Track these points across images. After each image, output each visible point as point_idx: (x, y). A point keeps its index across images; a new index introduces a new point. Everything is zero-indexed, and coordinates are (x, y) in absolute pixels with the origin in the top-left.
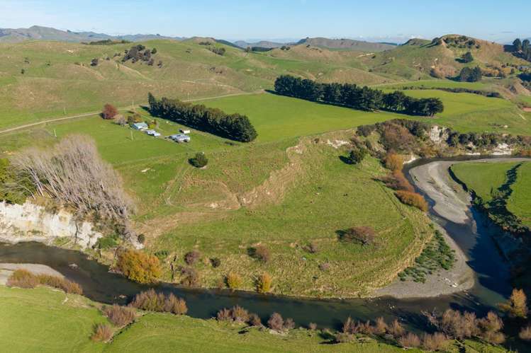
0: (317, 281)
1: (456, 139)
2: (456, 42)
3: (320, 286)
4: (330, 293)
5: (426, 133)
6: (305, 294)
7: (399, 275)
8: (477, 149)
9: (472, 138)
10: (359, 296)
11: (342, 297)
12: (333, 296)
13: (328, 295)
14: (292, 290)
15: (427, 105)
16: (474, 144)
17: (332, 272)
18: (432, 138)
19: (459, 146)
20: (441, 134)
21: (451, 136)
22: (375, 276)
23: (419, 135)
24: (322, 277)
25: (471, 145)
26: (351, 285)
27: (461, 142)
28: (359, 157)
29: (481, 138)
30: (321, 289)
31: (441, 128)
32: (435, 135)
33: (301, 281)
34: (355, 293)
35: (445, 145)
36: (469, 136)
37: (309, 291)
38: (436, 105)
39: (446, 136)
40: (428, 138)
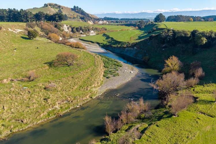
0: (49, 101)
1: (75, 30)
2: (54, 6)
3: (54, 104)
4: (66, 106)
5: (61, 28)
6: (42, 118)
7: (104, 76)
8: (84, 33)
9: (81, 29)
10: (91, 98)
11: (79, 104)
12: (71, 108)
13: (66, 108)
14: (25, 121)
15: (57, 16)
16: (82, 31)
17: (59, 89)
18: (65, 30)
19: (77, 32)
20: (68, 28)
21: (72, 29)
22: (93, 80)
23: (59, 29)
24: (52, 96)
25: (81, 32)
26: (81, 92)
27: (77, 31)
28: (34, 34)
29: (84, 29)
30: (57, 106)
31: (67, 26)
32: (66, 28)
33: (32, 108)
34: (87, 97)
35: (71, 33)
36: (80, 28)
37: (46, 113)
38: (61, 16)
39: (70, 29)
40: (63, 30)
